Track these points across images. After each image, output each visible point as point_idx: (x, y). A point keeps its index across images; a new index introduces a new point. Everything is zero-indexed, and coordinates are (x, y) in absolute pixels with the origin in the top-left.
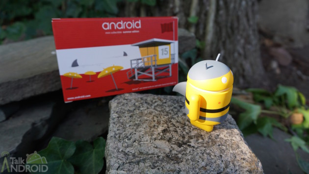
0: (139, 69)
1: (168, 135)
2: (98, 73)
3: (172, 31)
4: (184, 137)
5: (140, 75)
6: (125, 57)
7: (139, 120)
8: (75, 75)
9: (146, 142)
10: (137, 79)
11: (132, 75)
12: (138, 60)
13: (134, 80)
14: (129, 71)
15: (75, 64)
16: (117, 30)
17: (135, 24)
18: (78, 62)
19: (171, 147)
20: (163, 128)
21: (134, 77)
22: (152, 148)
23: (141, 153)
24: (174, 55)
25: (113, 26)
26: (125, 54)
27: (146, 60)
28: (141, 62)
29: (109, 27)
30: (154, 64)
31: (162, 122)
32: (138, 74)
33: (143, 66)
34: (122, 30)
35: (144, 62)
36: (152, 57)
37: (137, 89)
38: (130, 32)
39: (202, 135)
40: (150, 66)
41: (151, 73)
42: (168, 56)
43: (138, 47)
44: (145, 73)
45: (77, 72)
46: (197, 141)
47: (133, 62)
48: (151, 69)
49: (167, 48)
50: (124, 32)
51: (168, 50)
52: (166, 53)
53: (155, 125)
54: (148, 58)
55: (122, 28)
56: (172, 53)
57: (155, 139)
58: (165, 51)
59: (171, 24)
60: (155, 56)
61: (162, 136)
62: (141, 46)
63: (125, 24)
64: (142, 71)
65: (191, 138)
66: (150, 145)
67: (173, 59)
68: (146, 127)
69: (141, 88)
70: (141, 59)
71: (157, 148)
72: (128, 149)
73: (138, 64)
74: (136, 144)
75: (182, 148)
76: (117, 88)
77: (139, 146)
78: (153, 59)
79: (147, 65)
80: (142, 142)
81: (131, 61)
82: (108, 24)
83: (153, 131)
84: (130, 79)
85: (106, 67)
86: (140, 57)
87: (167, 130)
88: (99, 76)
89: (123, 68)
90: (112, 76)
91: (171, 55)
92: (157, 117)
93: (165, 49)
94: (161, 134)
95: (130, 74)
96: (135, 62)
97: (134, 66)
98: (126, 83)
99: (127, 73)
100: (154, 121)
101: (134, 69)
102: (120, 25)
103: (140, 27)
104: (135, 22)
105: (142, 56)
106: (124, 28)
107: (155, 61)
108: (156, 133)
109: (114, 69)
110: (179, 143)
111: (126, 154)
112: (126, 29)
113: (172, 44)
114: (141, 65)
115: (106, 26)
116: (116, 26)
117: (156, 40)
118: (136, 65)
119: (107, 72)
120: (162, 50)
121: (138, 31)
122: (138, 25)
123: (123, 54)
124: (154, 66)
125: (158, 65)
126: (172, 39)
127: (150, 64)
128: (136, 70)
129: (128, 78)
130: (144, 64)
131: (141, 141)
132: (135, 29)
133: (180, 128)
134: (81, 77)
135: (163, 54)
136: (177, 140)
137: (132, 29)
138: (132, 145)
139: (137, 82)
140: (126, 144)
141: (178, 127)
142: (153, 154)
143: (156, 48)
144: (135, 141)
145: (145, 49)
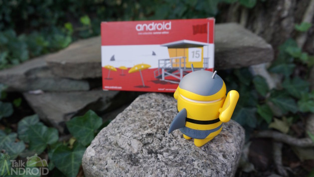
0: (166, 69)
1: (150, 139)
2: (129, 69)
3: (206, 32)
4: (162, 148)
5: (166, 76)
6: (154, 56)
7: (140, 117)
8: (112, 68)
9: (125, 137)
10: (163, 79)
11: (159, 75)
12: (166, 60)
13: (161, 80)
14: (156, 71)
15: (113, 59)
16: (148, 31)
17: (165, 26)
18: (115, 58)
19: (142, 150)
20: (151, 132)
21: (161, 77)
22: (126, 144)
23: (116, 144)
24: (207, 59)
25: (145, 27)
26: (154, 54)
27: (174, 61)
28: (169, 63)
29: (142, 29)
30: (182, 66)
31: (155, 126)
32: (165, 74)
33: (171, 67)
34: (153, 31)
35: (172, 63)
36: (180, 59)
37: (163, 89)
38: (160, 33)
39: (178, 153)
40: (178, 68)
41: (179, 75)
42: (199, 60)
43: (166, 48)
44: (173, 75)
45: (114, 65)
46: (169, 156)
47: (161, 62)
48: (179, 71)
49: (199, 51)
50: (155, 33)
51: (200, 53)
52: (197, 56)
53: (146, 127)
54: (176, 60)
55: (153, 29)
56: (205, 56)
57: (135, 138)
58: (196, 54)
59: (206, 25)
60: (184, 58)
61: (142, 138)
62: (169, 47)
63: (156, 26)
64: (169, 72)
65: (167, 151)
66: (127, 140)
67: (207, 63)
68: (138, 125)
69: (167, 90)
70: (169, 60)
71: (130, 145)
72: (111, 137)
73: (166, 64)
74: (118, 135)
75: (150, 155)
76: (144, 85)
77: (119, 137)
78: (182, 61)
79: (175, 66)
80: (123, 136)
81: (159, 60)
82: (140, 25)
83: (139, 131)
84: (158, 78)
85: (136, 64)
86: (168, 57)
87: (153, 135)
88: (130, 71)
89: (150, 67)
90: (141, 73)
91: (204, 58)
92: (156, 121)
93: (197, 51)
94: (144, 136)
95: (157, 73)
96: (163, 62)
97: (161, 66)
98: (152, 81)
99: (155, 72)
100: (150, 123)
101: (161, 70)
102: (151, 27)
103: (170, 28)
104: (165, 24)
105: (170, 56)
106: (155, 29)
107: (184, 63)
108: (140, 133)
109: (143, 67)
110: (152, 150)
111: (107, 140)
112: (157, 30)
113: (204, 47)
114: (169, 65)
115: (139, 28)
116: (148, 28)
117: (186, 41)
118: (163, 65)
119: (136, 69)
120: (193, 52)
121: (167, 33)
122: (168, 26)
123: (152, 53)
124: (183, 68)
125: (187, 68)
126: (206, 41)
127: (178, 66)
128: (163, 70)
129: (155, 77)
130: (172, 65)
131: (123, 134)
132: (165, 30)
133: (167, 138)
134: (116, 70)
135: (193, 57)
136: (153, 147)
137: (162, 31)
138: (116, 135)
139: (163, 83)
140: (113, 132)
141: (167, 137)
142: (123, 149)
143: (186, 49)
144: (119, 133)
145: (174, 50)
